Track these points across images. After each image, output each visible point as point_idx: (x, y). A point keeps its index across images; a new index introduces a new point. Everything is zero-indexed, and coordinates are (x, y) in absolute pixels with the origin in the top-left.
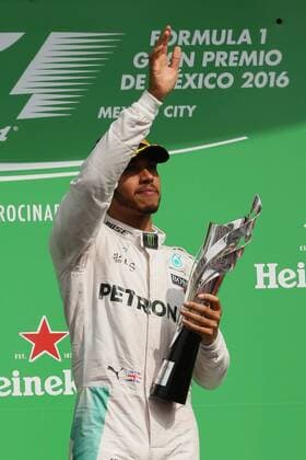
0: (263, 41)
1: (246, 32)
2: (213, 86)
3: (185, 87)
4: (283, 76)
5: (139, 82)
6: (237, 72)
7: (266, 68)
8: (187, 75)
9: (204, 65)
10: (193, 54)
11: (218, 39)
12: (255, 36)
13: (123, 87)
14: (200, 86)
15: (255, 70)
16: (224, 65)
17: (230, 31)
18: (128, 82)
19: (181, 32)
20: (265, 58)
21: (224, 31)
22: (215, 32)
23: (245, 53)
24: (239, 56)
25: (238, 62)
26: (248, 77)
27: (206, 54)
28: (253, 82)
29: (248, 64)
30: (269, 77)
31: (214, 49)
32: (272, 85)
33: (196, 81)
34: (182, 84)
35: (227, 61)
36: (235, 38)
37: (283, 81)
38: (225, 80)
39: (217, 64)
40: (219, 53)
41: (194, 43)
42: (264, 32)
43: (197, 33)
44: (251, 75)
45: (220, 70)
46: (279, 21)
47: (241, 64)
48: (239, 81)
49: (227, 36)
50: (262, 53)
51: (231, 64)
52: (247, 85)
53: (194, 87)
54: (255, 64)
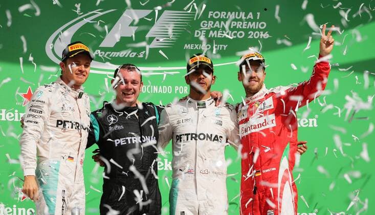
0: (258, 18)
1: (251, 13)
2: (235, 37)
4: (266, 34)
5: (203, 33)
6: (246, 31)
7: (259, 30)
9: (232, 27)
11: (238, 16)
12: (255, 15)
13: (196, 36)
15: (254, 30)
17: (244, 13)
18: (198, 33)
19: (222, 13)
20: (259, 25)
21: (241, 13)
22: (237, 13)
23: (250, 23)
24: (247, 24)
25: (247, 26)
27: (233, 22)
28: (253, 36)
29: (251, 28)
30: (260, 34)
31: (237, 20)
32: (261, 37)
34: (222, 35)
35: (242, 26)
36: (246, 16)
37: (266, 36)
38: (241, 35)
39: (237, 27)
40: (238, 22)
41: (227, 17)
42: (259, 14)
43: (229, 13)
44: (252, 33)
45: (239, 30)
46: (266, 9)
47: (248, 28)
48: (247, 35)
49: (242, 15)
50: (258, 23)
51: (244, 27)
52: (250, 37)
53: (227, 37)
54: (254, 28)
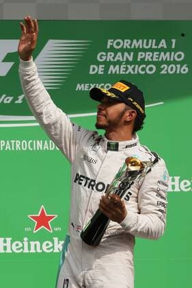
0: (173, 46)
1: (163, 41)
2: (143, 73)
3: (127, 73)
4: (184, 67)
5: (101, 69)
6: (158, 64)
7: (175, 62)
8: (129, 66)
9: (139, 60)
10: (132, 54)
11: (147, 45)
12: (169, 43)
13: (91, 72)
14: (136, 73)
15: (168, 63)
16: (150, 60)
17: (154, 41)
18: (94, 69)
19: (126, 41)
20: (174, 56)
21: (150, 41)
22: (145, 41)
23: (162, 53)
24: (159, 55)
25: (159, 58)
26: (164, 67)
27: (140, 53)
28: (167, 70)
29: (164, 60)
30: (176, 68)
31: (145, 50)
32: (178, 72)
33: (134, 69)
34: (126, 71)
35: (152, 58)
36: (157, 44)
37: (185, 70)
38: (151, 69)
39: (146, 60)
40: (147, 53)
41: (132, 47)
42: (174, 41)
43: (135, 41)
44: (166, 66)
45: (148, 63)
46: (183, 35)
47: (160, 60)
48: (159, 70)
49: (152, 43)
50: (173, 53)
51: (155, 59)
52: (163, 72)
53: (132, 72)
54: (168, 60)
